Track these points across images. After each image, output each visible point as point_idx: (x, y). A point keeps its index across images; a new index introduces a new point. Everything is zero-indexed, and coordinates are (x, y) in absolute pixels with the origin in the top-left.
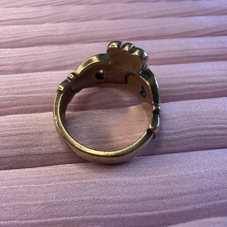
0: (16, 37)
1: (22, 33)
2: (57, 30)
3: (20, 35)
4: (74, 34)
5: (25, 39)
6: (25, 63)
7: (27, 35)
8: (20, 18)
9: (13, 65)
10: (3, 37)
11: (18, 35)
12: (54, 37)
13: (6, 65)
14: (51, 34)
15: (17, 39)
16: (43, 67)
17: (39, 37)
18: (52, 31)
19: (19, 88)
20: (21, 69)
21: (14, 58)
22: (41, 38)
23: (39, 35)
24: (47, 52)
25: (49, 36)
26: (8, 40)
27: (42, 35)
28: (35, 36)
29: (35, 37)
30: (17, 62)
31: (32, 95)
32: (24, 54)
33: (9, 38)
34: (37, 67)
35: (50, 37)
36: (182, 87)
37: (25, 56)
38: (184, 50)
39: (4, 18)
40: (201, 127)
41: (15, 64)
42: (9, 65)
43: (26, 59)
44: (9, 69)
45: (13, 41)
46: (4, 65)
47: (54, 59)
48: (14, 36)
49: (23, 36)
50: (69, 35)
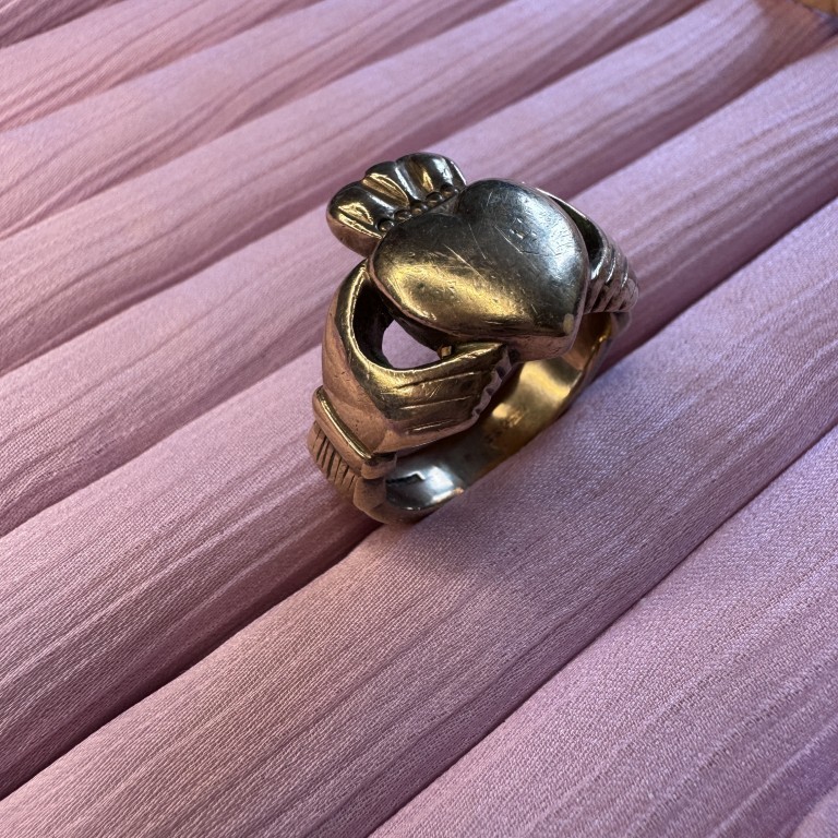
12: (123, 263)
16: (183, 398)
36: (672, 251)
40: (819, 357)
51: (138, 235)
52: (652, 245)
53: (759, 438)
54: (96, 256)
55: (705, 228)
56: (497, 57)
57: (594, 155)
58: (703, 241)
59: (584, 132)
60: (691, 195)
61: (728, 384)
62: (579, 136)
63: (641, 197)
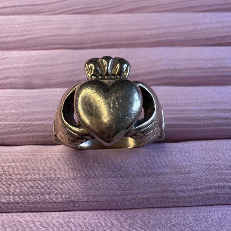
0: (24, 35)
1: (30, 31)
2: (70, 28)
3: (27, 33)
4: (89, 34)
5: (34, 38)
6: (34, 76)
7: (35, 34)
8: (26, 4)
9: (21, 77)
10: (8, 35)
11: (25, 33)
12: (66, 37)
13: (14, 77)
14: (63, 34)
15: (24, 38)
16: (54, 81)
17: (49, 36)
18: (63, 29)
19: (29, 114)
20: (30, 82)
21: (22, 70)
22: (51, 38)
23: (48, 34)
24: (58, 62)
25: (61, 35)
26: (15, 39)
27: (52, 34)
28: (45, 35)
29: (44, 37)
30: (25, 75)
31: (43, 122)
32: (33, 64)
33: (16, 36)
34: (47, 81)
35: (61, 38)
36: (206, 122)
37: (33, 67)
38: (215, 68)
39: (9, 4)
40: (220, 185)
41: (23, 77)
42: (17, 77)
43: (35, 71)
44: (17, 82)
45: (20, 41)
46: (12, 77)
47: (67, 72)
48: (21, 33)
49: (31, 34)
50: (83, 35)
51: (73, 32)
52: (200, 117)
53: (181, 194)
54: (60, 32)
55: (222, 121)
56: (206, 29)
57: (210, 77)
58: (219, 125)
59: (212, 68)
60: (226, 109)
61: (185, 173)
62: (210, 68)
63: (209, 100)
